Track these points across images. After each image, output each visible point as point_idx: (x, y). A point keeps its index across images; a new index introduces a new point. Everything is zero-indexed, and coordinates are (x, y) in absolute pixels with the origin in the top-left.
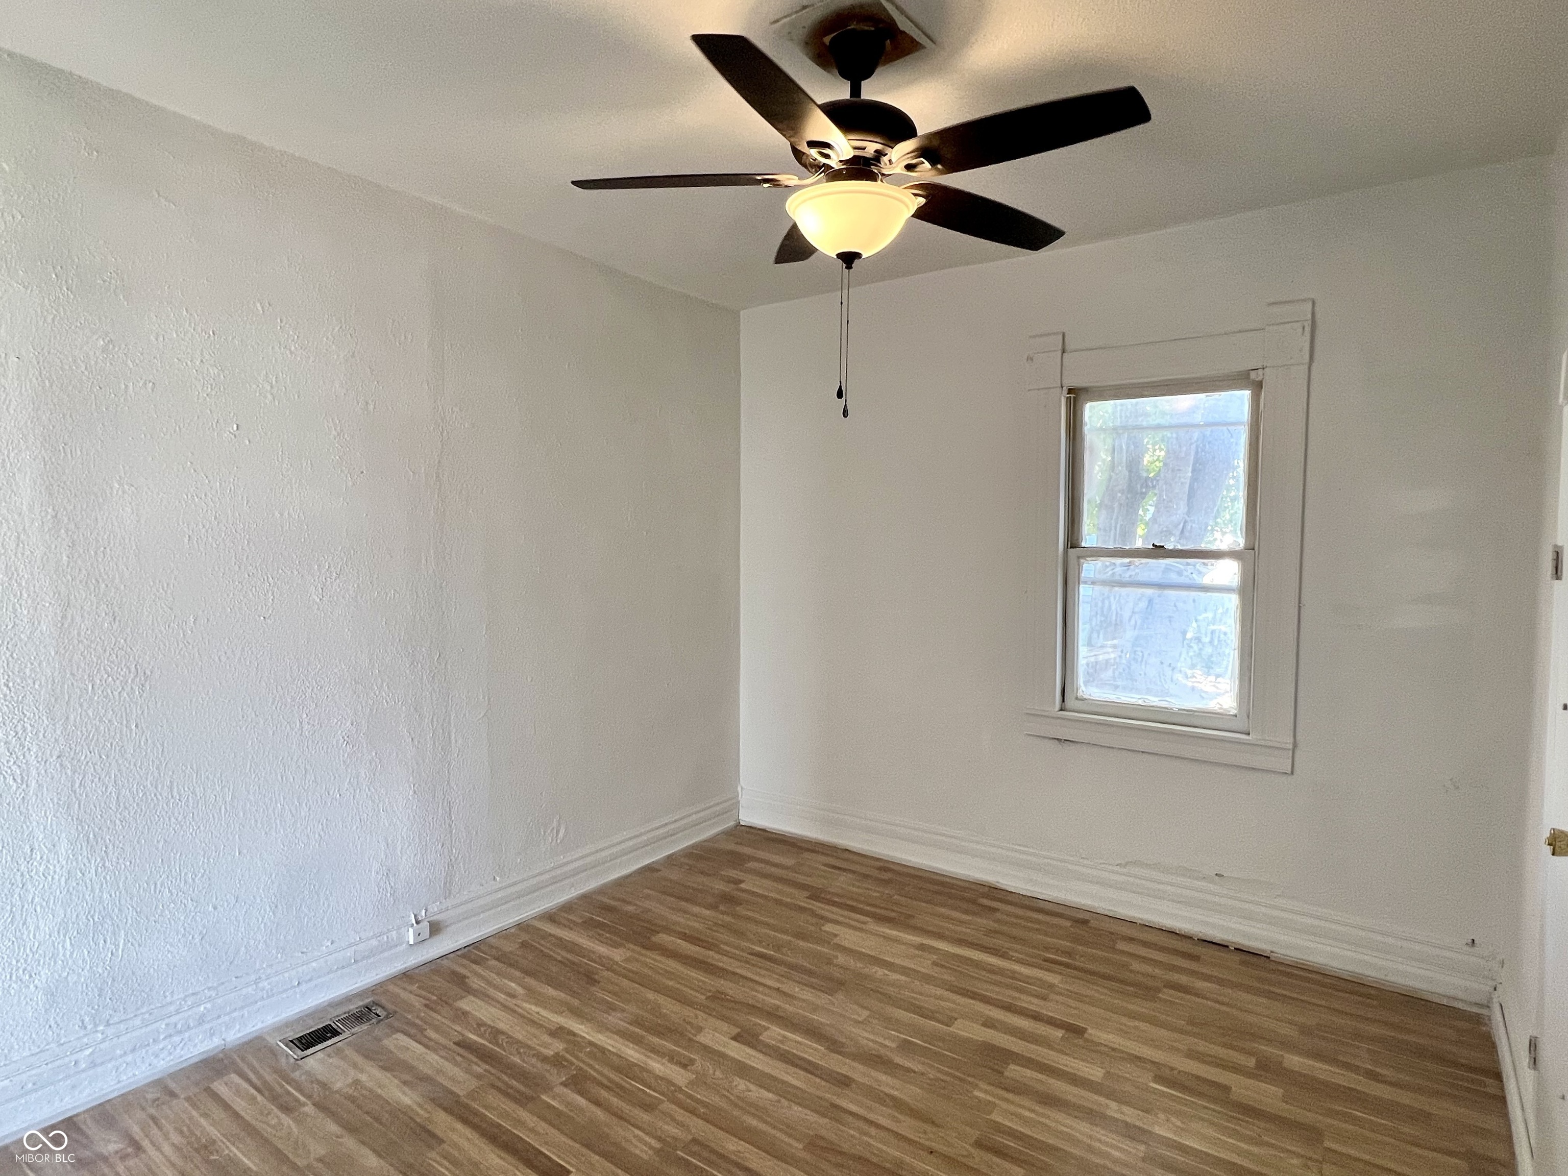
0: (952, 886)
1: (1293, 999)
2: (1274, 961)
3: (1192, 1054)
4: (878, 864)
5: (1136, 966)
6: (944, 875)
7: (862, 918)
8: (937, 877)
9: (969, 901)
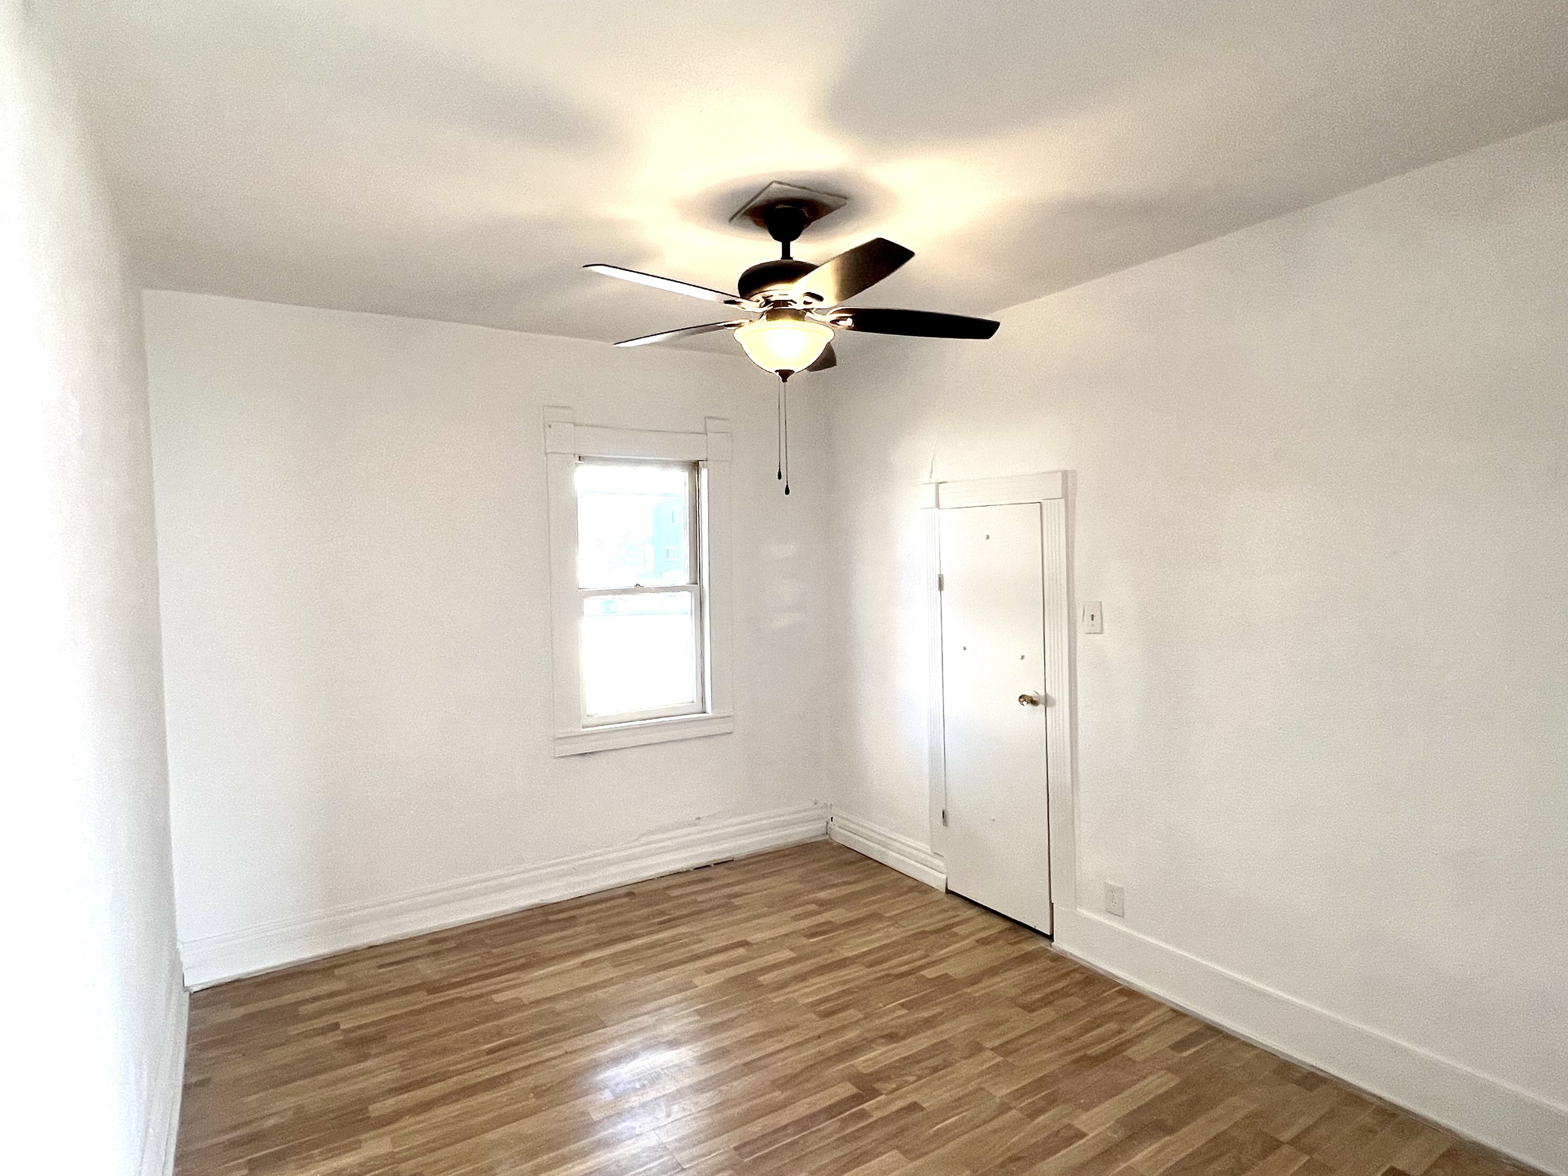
0: (511, 922)
1: (775, 872)
2: (738, 860)
3: (797, 918)
4: (425, 940)
5: (700, 898)
6: (494, 918)
7: (511, 976)
8: (494, 922)
9: (541, 924)
